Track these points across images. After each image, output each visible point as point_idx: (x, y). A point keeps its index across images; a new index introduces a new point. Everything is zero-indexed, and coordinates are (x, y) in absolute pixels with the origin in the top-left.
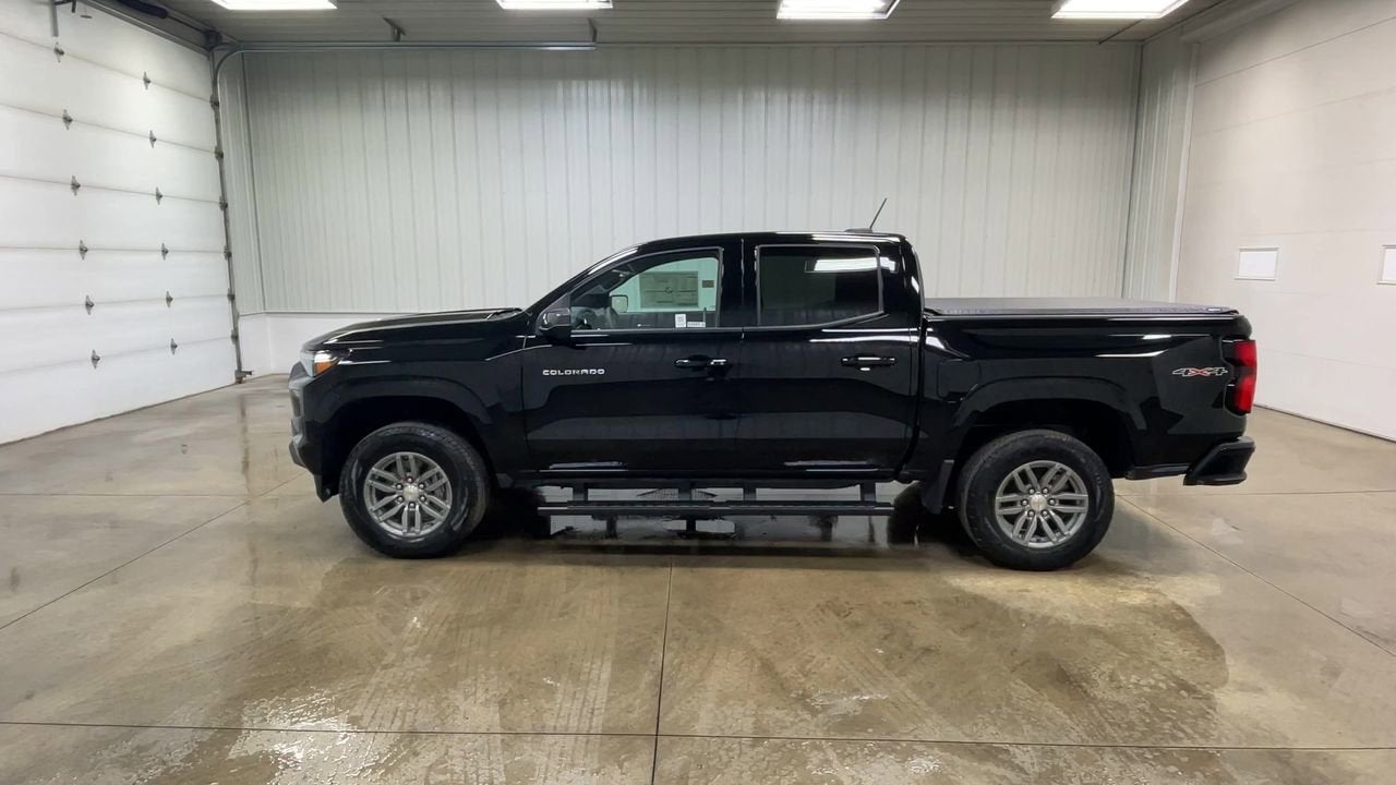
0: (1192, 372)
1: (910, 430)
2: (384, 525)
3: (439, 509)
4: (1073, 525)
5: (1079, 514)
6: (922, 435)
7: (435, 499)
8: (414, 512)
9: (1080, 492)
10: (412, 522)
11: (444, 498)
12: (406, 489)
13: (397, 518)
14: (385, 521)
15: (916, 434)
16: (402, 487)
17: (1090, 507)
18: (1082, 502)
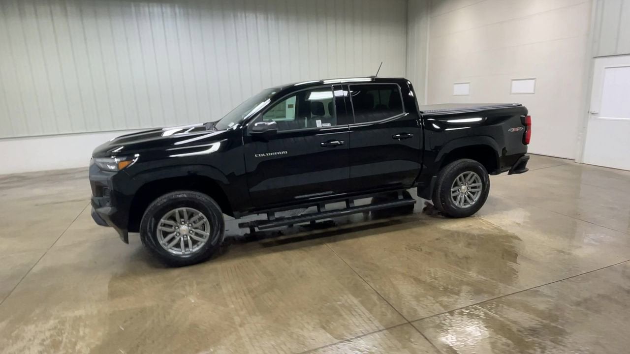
0: (514, 130)
1: (420, 165)
2: (170, 251)
3: (201, 236)
4: (476, 196)
5: (478, 192)
6: (424, 167)
7: (198, 231)
8: (187, 240)
9: (478, 182)
10: (186, 245)
11: (204, 230)
12: (180, 229)
13: (178, 246)
14: (171, 248)
15: (422, 166)
16: (179, 228)
17: (483, 188)
18: (479, 187)
